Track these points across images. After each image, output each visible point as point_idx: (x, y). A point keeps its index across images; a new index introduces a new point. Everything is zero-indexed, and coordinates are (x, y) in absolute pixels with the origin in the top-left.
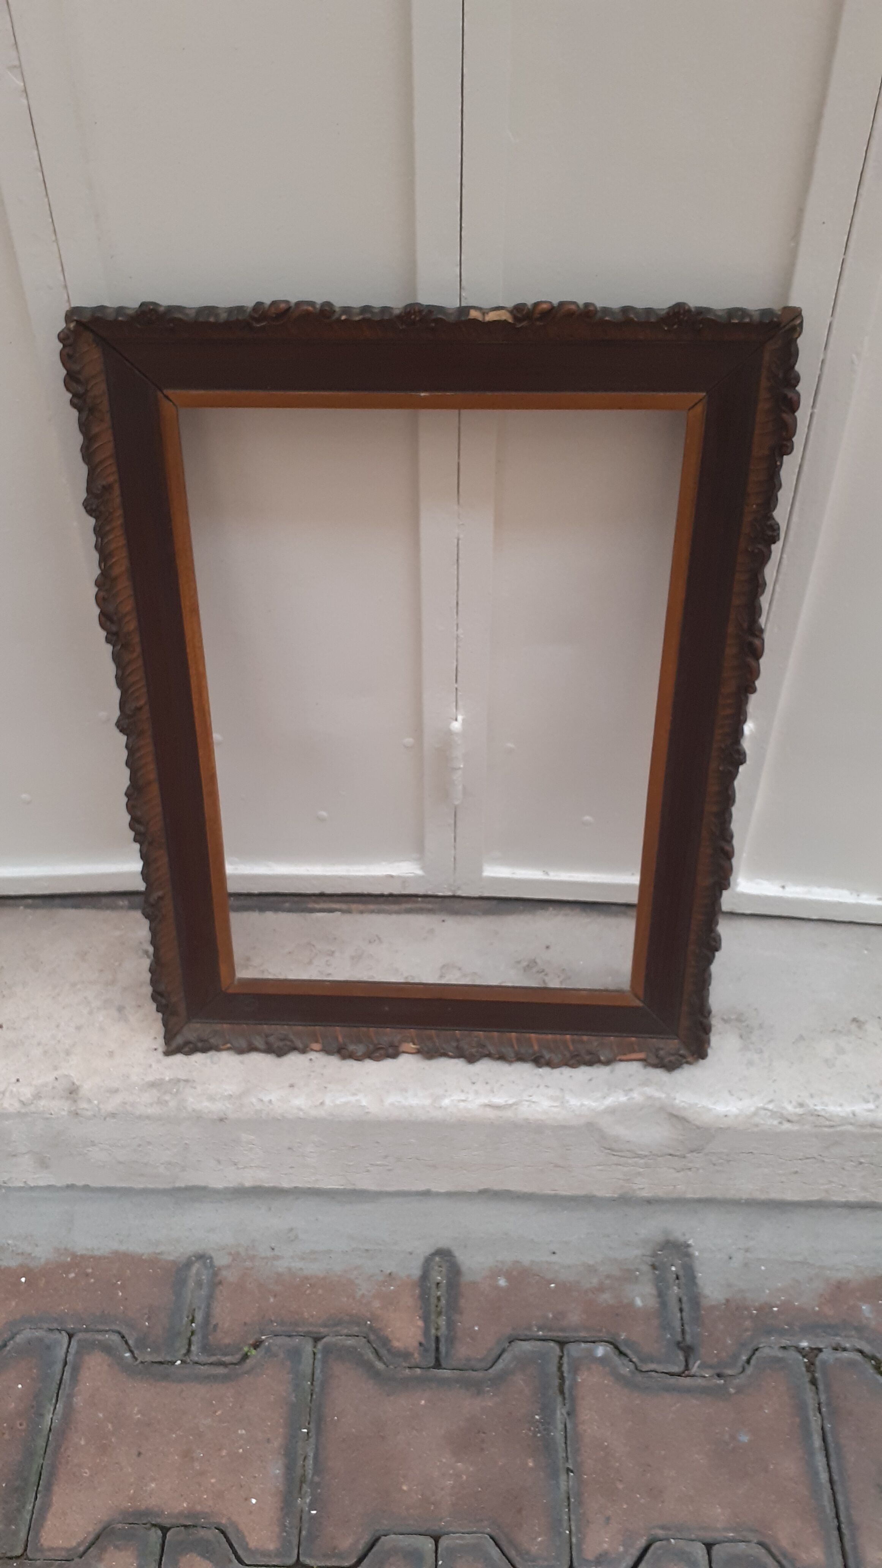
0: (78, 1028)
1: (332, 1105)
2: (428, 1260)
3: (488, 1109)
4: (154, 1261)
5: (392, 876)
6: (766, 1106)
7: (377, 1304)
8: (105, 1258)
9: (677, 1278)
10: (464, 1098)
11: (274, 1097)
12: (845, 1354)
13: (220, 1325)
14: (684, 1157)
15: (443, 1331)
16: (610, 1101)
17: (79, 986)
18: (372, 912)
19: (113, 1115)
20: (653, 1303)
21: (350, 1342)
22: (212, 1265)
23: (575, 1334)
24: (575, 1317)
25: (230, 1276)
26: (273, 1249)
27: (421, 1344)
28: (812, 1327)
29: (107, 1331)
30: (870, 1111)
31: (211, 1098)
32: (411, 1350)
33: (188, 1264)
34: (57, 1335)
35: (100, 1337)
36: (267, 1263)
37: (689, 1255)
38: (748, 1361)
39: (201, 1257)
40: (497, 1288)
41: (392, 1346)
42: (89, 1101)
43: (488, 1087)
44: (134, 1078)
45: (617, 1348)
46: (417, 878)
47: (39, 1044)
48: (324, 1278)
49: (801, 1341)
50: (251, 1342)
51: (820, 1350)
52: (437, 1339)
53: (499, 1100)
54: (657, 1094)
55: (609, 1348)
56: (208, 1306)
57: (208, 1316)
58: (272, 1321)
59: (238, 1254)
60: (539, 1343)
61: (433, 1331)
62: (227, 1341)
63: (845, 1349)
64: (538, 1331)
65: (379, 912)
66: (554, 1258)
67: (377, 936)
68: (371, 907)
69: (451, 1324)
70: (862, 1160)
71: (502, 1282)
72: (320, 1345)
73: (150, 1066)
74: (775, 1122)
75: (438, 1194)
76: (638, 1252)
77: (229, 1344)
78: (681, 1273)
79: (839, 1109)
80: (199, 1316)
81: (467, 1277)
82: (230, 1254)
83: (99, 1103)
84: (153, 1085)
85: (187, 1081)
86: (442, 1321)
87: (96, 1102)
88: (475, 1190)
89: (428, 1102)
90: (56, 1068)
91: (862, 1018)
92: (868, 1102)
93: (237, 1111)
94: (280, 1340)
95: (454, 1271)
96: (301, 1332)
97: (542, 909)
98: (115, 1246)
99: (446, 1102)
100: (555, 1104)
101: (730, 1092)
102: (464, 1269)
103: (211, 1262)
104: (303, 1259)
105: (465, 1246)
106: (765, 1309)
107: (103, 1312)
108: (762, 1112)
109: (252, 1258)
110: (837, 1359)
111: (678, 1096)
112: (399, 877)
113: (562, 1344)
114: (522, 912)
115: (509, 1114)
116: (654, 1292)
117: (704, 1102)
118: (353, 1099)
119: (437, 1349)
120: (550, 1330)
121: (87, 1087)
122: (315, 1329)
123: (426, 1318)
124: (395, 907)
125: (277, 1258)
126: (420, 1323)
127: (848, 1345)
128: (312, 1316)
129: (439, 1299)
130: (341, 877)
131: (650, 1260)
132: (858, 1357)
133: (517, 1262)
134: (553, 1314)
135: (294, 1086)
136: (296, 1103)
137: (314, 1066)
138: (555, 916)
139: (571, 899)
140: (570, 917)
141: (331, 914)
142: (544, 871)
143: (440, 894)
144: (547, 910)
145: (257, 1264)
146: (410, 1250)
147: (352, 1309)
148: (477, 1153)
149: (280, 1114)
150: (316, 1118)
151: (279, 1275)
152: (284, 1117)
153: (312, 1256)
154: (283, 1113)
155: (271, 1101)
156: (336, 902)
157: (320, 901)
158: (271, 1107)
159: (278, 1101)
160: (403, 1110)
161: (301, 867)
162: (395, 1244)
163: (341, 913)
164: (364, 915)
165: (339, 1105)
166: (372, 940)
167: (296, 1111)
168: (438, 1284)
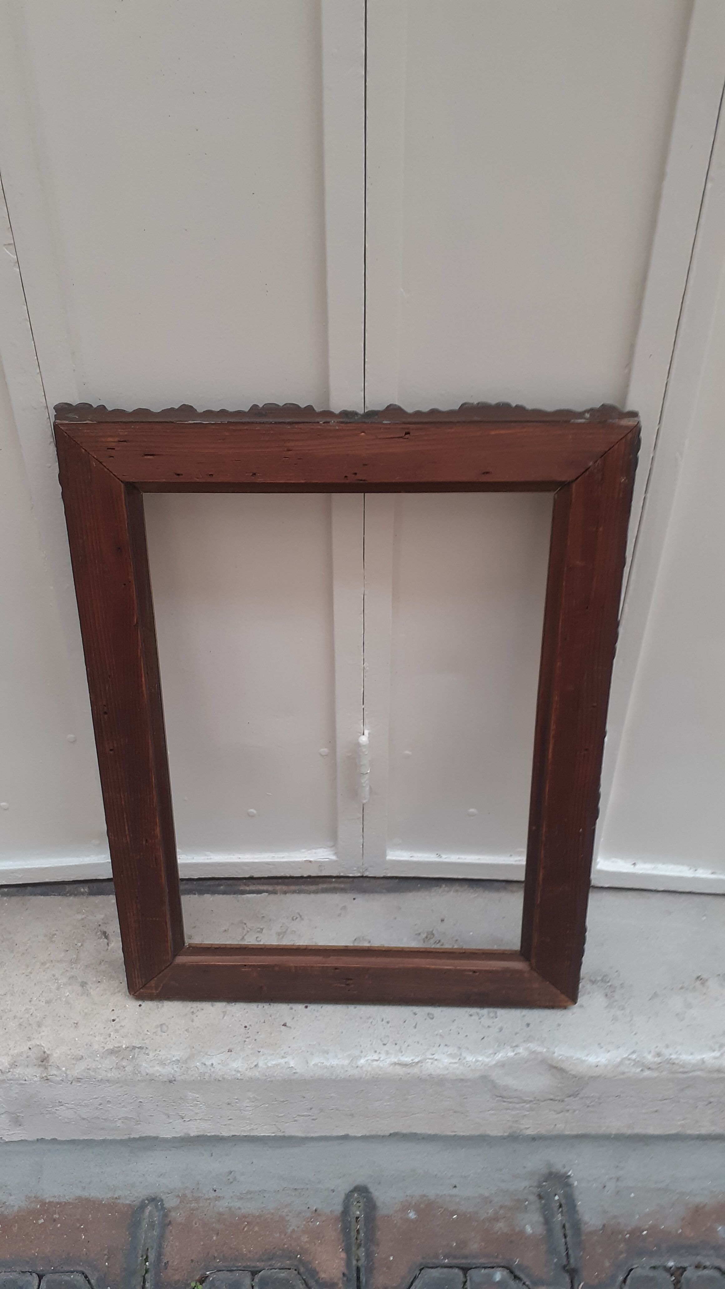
0: (48, 1002)
1: (265, 1067)
2: (348, 1196)
3: (398, 1067)
4: (112, 1206)
5: (310, 861)
6: (630, 1057)
7: (305, 1238)
8: (70, 1203)
9: (561, 1206)
10: (377, 1058)
11: (214, 1061)
12: (706, 1272)
13: (170, 1263)
14: (563, 1101)
15: (362, 1262)
16: (499, 1056)
17: (48, 965)
18: (294, 892)
19: (78, 1080)
20: (540, 1230)
21: (283, 1274)
22: (163, 1208)
23: (475, 1261)
24: (474, 1246)
25: (178, 1216)
26: (215, 1191)
27: (344, 1274)
28: (676, 1249)
29: (72, 1272)
30: (715, 1058)
31: (162, 1063)
32: (336, 1280)
33: (142, 1207)
34: (28, 1277)
35: (66, 1278)
36: (210, 1204)
37: (569, 1185)
38: (624, 1281)
39: (153, 1199)
40: (408, 1220)
41: (319, 1278)
42: (58, 1068)
43: (397, 1048)
44: (96, 1047)
45: (512, 1272)
46: (331, 862)
47: (15, 1017)
48: (259, 1216)
49: (668, 1261)
50: (197, 1278)
51: (684, 1269)
52: (358, 1269)
53: (407, 1059)
54: (539, 1049)
55: (506, 1272)
56: (160, 1246)
57: (160, 1255)
58: (215, 1257)
59: (185, 1196)
60: (445, 1270)
61: (354, 1262)
62: (176, 1278)
63: (705, 1267)
64: (444, 1259)
65: (300, 892)
66: (454, 1191)
67: (299, 914)
68: (293, 888)
69: (369, 1255)
70: (712, 1100)
71: (412, 1215)
72: (257, 1278)
73: (110, 1035)
74: (639, 1070)
75: (355, 1138)
76: (526, 1183)
77: (179, 1280)
78: (563, 1202)
79: (690, 1057)
80: (152, 1256)
81: (382, 1211)
82: (178, 1196)
83: (66, 1070)
84: (112, 1052)
85: (141, 1048)
86: (362, 1253)
87: (64, 1069)
88: (387, 1133)
89: (346, 1062)
90: (29, 1039)
91: (704, 976)
92: (714, 1051)
93: (184, 1074)
94: (222, 1275)
95: (370, 1206)
96: (240, 1266)
97: (437, 886)
98: (79, 1192)
100: (455, 1061)
101: (599, 1044)
102: (379, 1204)
103: (162, 1205)
104: (241, 1199)
105: (379, 1183)
106: (636, 1232)
107: (69, 1254)
108: (627, 1062)
109: (197, 1199)
110: (699, 1277)
111: (556, 1050)
112: (315, 862)
113: (465, 1270)
114: (419, 890)
115: (416, 1070)
116: (541, 1219)
117: (579, 1055)
118: (282, 1061)
119: (358, 1278)
120: (455, 1257)
121: (56, 1055)
122: (253, 1264)
123: (347, 1250)
124: (314, 888)
125: (218, 1198)
126: (343, 1255)
127: (708, 1264)
128: (250, 1252)
129: (358, 1231)
130: (268, 863)
131: (535, 1190)
132: (717, 1274)
133: (424, 1196)
134: (457, 1243)
135: (232, 1050)
136: (235, 1065)
137: (248, 1032)
138: (448, 892)
139: (460, 877)
140: (459, 893)
141: (259, 895)
142: (437, 854)
143: (351, 875)
144: (441, 887)
145: (201, 1205)
146: (332, 1188)
147: (284, 1245)
148: (388, 1103)
149: (221, 1076)
150: (251, 1078)
151: (221, 1214)
152: (224, 1079)
153: (249, 1196)
154: (223, 1075)
155: (212, 1064)
156: (263, 884)
157: (250, 883)
158: (213, 1070)
159: (219, 1064)
160: (325, 1070)
161: (234, 855)
162: (319, 1182)
163: (268, 894)
164: (287, 895)
165: (271, 1067)
166: (295, 918)
167: (234, 1073)
168: (357, 1218)
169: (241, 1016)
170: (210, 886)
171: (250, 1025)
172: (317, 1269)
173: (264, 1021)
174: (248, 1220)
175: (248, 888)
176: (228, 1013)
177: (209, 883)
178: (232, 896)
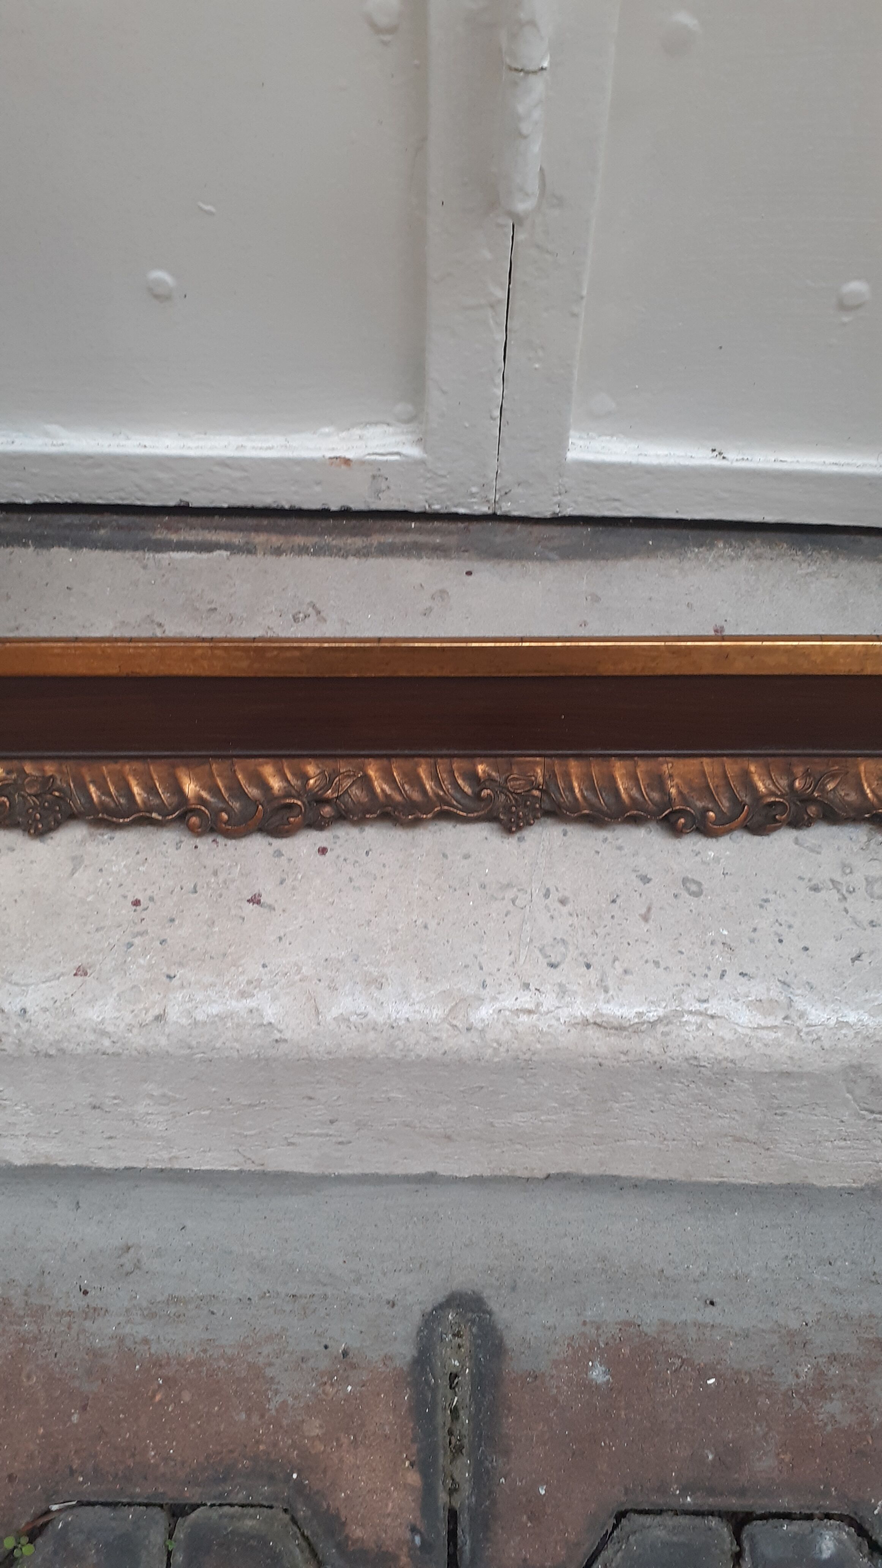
1: (184, 1021)
2: (431, 1321)
3: (590, 1032)
5: (347, 461)
7: (314, 1428)
10: (531, 1006)
11: (32, 1000)
15: (465, 1498)
18: (302, 550)
21: (251, 1522)
23: (764, 1501)
24: (764, 1464)
26: (86, 1293)
27: (414, 1530)
32: (392, 1546)
36: (70, 1326)
40: (590, 1387)
41: (347, 1537)
43: (593, 976)
45: (861, 1531)
46: (408, 466)
48: (197, 1364)
50: (25, 1521)
52: (453, 1516)
53: (621, 1010)
55: (846, 1533)
58: (72, 1472)
59: (6, 1302)
60: (684, 1521)
61: (443, 1497)
64: (684, 1494)
65: (319, 550)
66: (710, 1315)
68: (299, 540)
69: (482, 1479)
71: (598, 1374)
75: (454, 1181)
81: (518, 1362)
86: (463, 1471)
88: (540, 1174)
89: (436, 1013)
94: (91, 1515)
95: (490, 1346)
96: (139, 1495)
99: (484, 1013)
100: (770, 1021)
102: (510, 1342)
104: (153, 1315)
105: (514, 1288)
109: (38, 1313)
112: (362, 463)
113: (738, 1523)
114: (651, 552)
115: (650, 1044)
118: (240, 1006)
119: (453, 1541)
120: (711, 1491)
122: (173, 1492)
123: (426, 1465)
124: (355, 540)
125: (94, 1313)
126: (414, 1478)
128: (166, 1459)
129: (455, 1412)
130: (224, 463)
133: (629, 1324)
134: (717, 1455)
135: (89, 972)
136: (93, 1014)
137: (143, 919)
138: (732, 559)
139: (771, 518)
140: (766, 563)
141: (205, 556)
142: (714, 450)
143: (462, 511)
144: (711, 546)
145: (47, 1327)
146: (391, 1297)
147: (258, 1442)
148: (554, 1117)
149: (51, 1044)
150: (148, 1054)
151: (96, 1354)
152: (62, 1051)
153: (172, 1310)
154: (58, 1042)
155: (24, 1011)
156: (216, 528)
157: (181, 525)
158: (25, 1026)
159: (45, 1010)
160: (372, 1035)
161: (128, 438)
162: (357, 1281)
163: (229, 553)
164: (283, 557)
165: (204, 1023)
166: (301, 615)
167: (92, 1037)
168: (453, 1376)
169: (125, 872)
170: (68, 526)
171: (151, 899)
172: (343, 1513)
173: (195, 887)
174: (169, 1372)
175: (174, 537)
176: (86, 862)
177: (68, 519)
178: (128, 554)
